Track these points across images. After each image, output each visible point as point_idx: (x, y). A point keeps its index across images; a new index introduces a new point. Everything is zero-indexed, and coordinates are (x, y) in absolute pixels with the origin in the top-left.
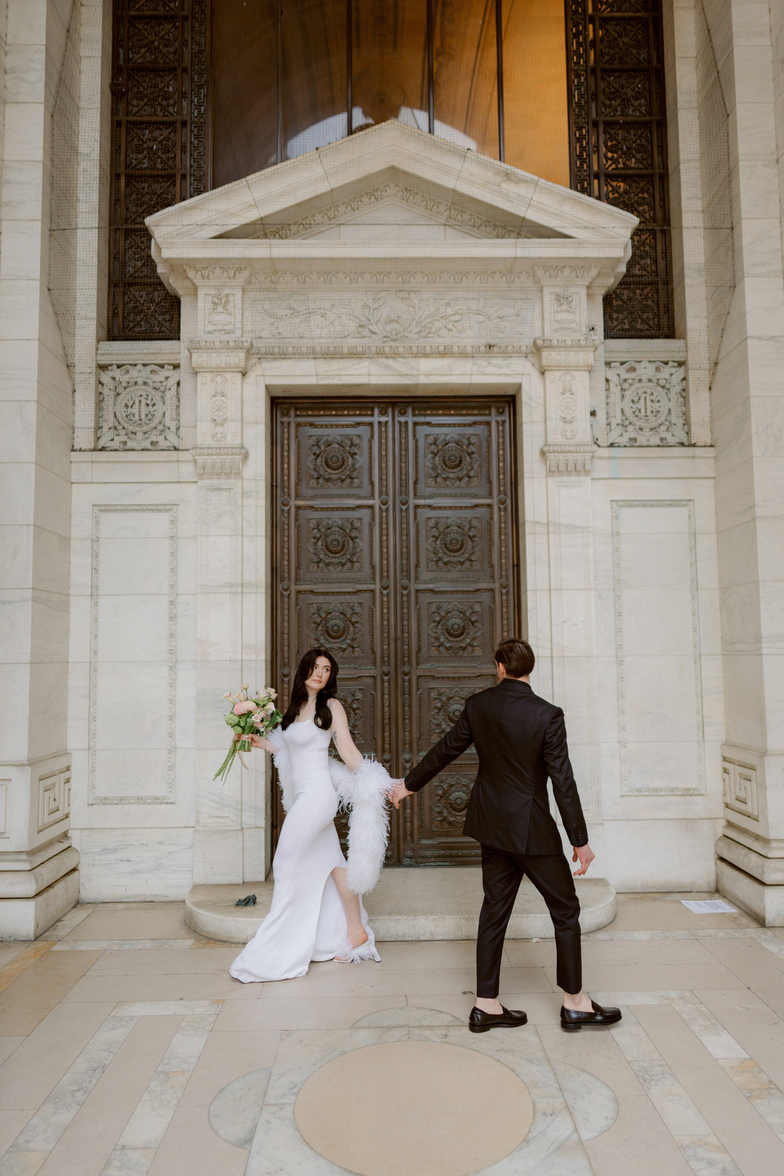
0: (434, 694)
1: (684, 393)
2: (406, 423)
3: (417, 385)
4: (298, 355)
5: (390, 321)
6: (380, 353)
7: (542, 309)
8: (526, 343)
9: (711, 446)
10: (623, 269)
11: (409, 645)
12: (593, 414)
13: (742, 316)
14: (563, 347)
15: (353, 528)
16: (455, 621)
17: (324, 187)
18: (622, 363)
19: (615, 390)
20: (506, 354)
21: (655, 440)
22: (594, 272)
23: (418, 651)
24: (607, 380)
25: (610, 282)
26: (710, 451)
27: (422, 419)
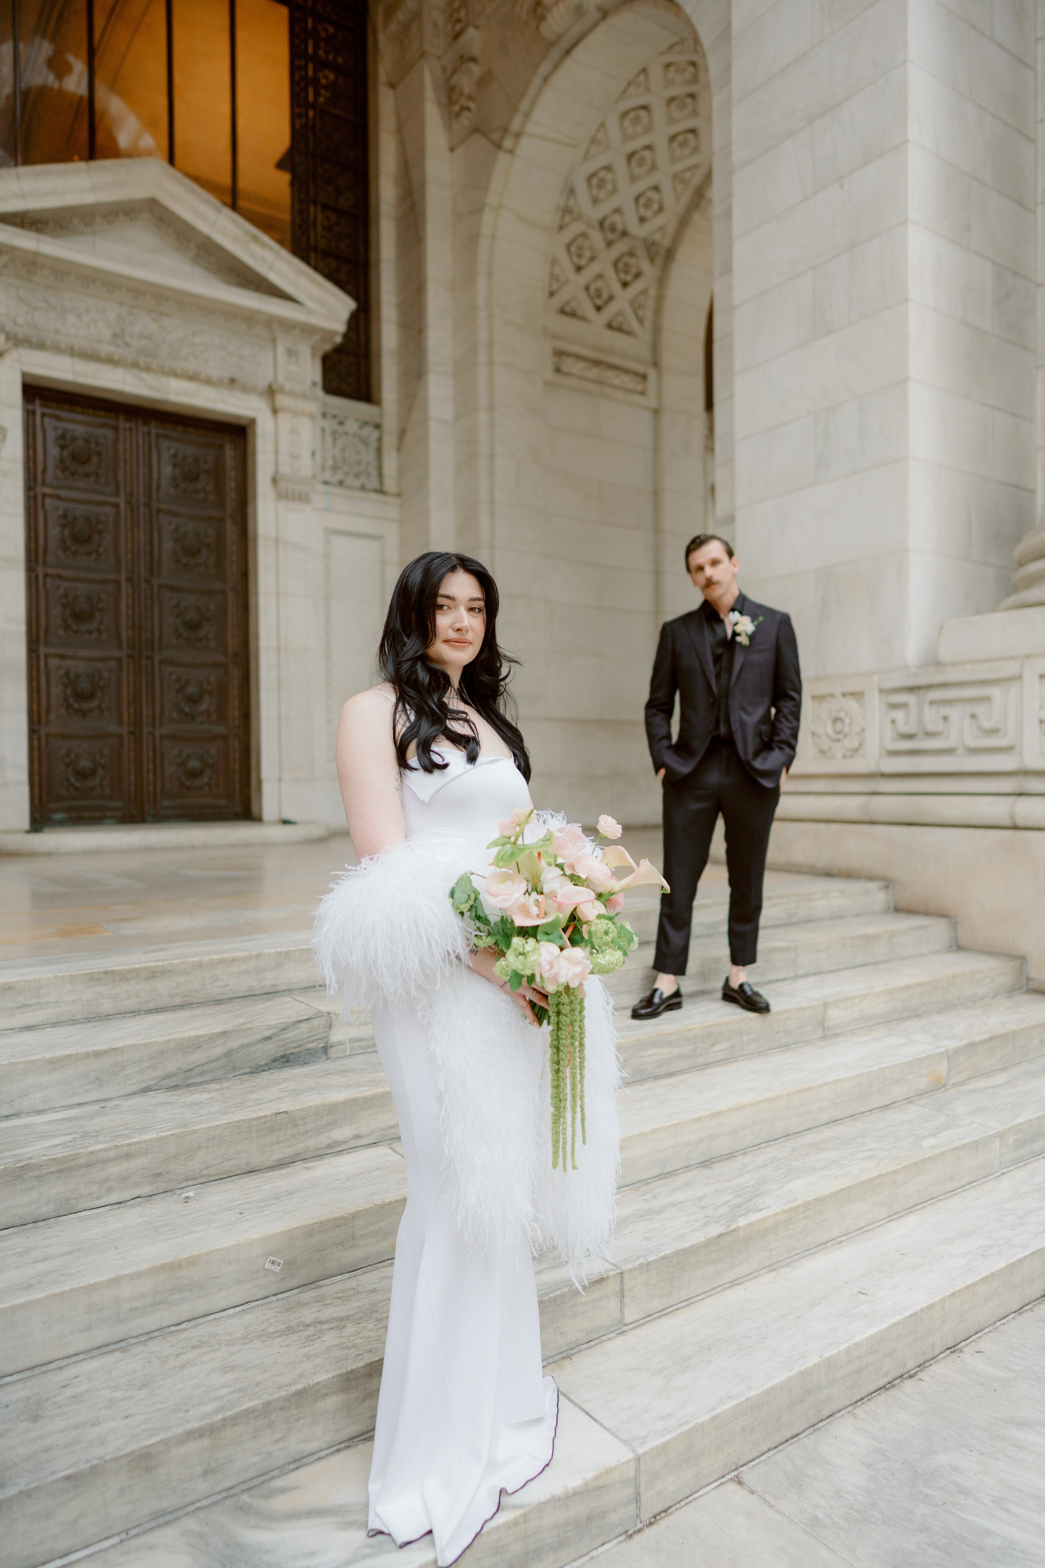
0: (174, 677)
1: (379, 451)
2: (149, 433)
3: (165, 402)
4: (57, 349)
5: (141, 336)
6: (135, 365)
7: (275, 357)
8: (262, 384)
9: (398, 495)
10: (338, 339)
11: (152, 631)
12: (313, 454)
13: (425, 400)
14: (292, 394)
15: (98, 521)
16: (192, 615)
17: (89, 199)
18: (334, 416)
19: (329, 439)
20: (246, 389)
21: (357, 484)
22: (317, 337)
23: (161, 638)
24: (323, 430)
25: (328, 347)
26: (397, 501)
27: (163, 432)
